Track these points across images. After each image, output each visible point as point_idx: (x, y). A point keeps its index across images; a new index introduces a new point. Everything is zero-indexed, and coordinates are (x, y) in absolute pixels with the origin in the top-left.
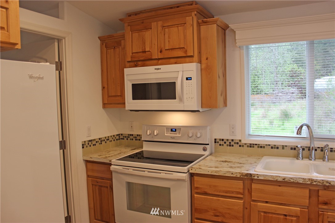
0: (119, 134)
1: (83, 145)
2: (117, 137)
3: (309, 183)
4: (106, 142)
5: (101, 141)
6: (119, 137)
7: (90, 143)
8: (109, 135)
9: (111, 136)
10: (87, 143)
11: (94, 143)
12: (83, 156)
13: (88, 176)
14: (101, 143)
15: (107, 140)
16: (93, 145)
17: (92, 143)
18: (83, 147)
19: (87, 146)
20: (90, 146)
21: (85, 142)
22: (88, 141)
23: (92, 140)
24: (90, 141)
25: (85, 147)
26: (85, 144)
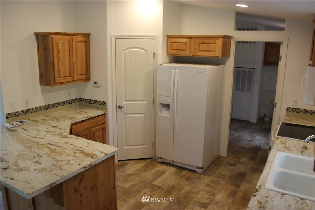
4: (311, 114)
5: (306, 112)
7: (294, 110)
11: (298, 111)
14: (306, 114)
20: (293, 112)
22: (292, 108)
23: (296, 109)
24: (294, 108)
25: (289, 111)
26: (289, 109)
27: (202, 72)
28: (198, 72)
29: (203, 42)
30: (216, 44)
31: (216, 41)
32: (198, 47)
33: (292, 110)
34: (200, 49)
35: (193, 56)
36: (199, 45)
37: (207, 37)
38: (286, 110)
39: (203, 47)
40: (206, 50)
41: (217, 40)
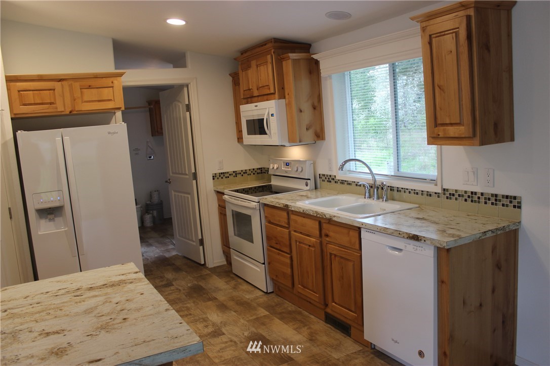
0: (261, 168)
1: (213, 177)
2: (259, 171)
3: (315, 215)
4: (242, 175)
5: (236, 174)
6: (261, 171)
7: (222, 176)
8: (247, 168)
9: (250, 170)
10: (218, 175)
11: (227, 175)
12: (214, 186)
13: (219, 205)
14: (236, 176)
15: (244, 173)
16: (226, 177)
17: (224, 176)
18: (214, 179)
19: (218, 178)
20: (222, 178)
21: (216, 174)
22: (219, 173)
23: (224, 173)
24: (222, 173)
25: (216, 178)
26: (216, 176)
27: (117, 133)
28: (109, 133)
29: (90, 86)
30: (113, 87)
31: (112, 82)
32: (79, 95)
33: (220, 176)
34: (86, 99)
35: (71, 112)
36: (81, 92)
37: (96, 77)
38: (212, 178)
39: (89, 94)
40: (97, 99)
41: (114, 81)
